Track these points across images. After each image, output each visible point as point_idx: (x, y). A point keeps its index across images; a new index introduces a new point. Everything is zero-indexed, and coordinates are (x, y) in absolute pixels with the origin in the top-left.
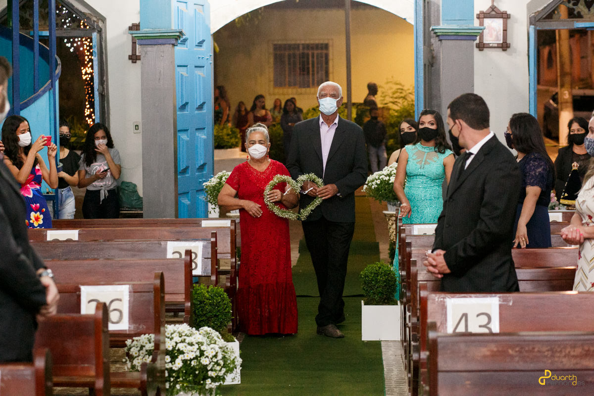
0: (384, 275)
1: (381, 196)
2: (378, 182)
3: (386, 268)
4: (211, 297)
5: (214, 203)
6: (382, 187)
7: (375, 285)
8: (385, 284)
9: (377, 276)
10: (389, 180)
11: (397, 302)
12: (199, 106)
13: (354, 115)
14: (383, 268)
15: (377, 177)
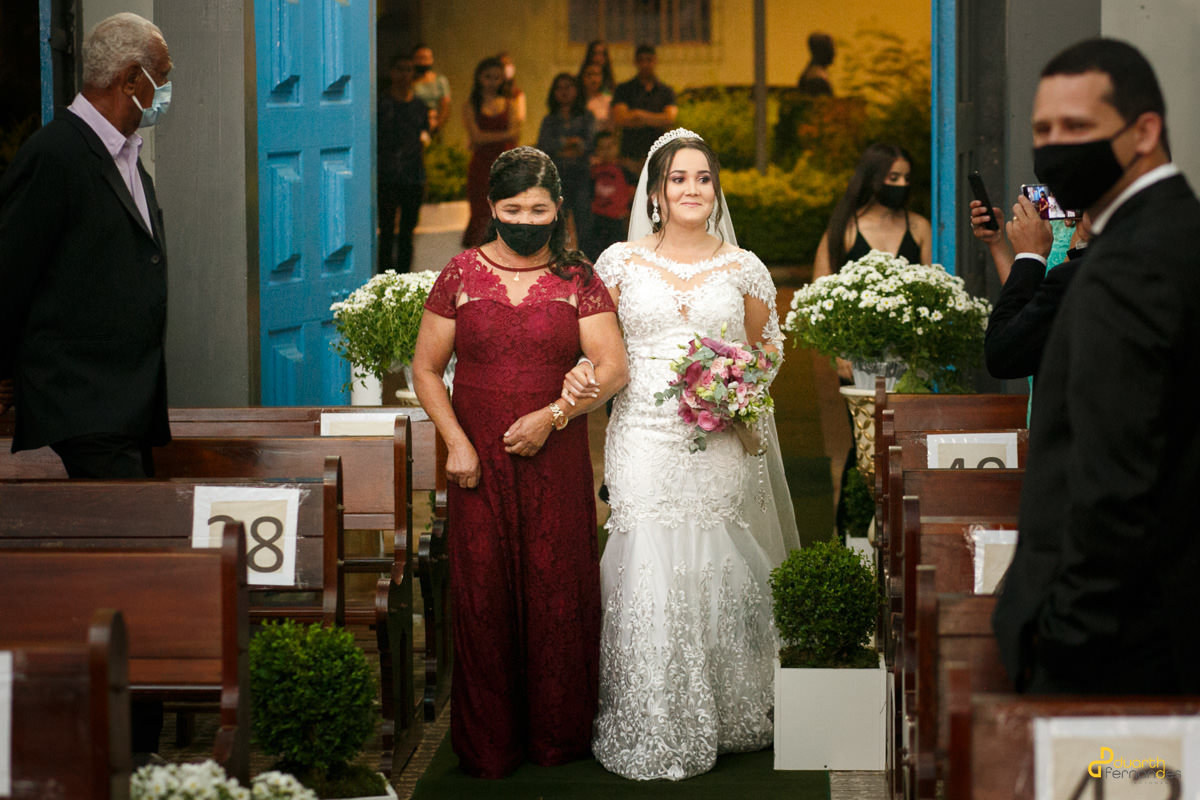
0: (841, 582)
1: (835, 343)
2: (829, 305)
3: (846, 560)
4: (315, 659)
5: (363, 362)
6: (838, 320)
7: (814, 611)
8: (842, 605)
9: (821, 584)
10: (858, 299)
11: (877, 657)
12: (331, 86)
13: (773, 118)
14: (837, 560)
15: (824, 292)
